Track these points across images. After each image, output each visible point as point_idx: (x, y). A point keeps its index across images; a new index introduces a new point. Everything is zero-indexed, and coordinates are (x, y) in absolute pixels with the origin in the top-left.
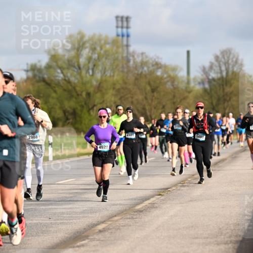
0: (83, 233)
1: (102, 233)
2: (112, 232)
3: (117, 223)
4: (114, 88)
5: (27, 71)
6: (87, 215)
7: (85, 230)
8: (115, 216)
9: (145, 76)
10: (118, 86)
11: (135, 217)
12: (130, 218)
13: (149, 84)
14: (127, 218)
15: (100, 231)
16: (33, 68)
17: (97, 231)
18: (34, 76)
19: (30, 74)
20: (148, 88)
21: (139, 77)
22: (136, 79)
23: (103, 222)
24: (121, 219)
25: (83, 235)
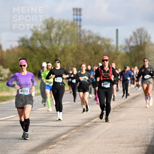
0: (53, 140)
1: (65, 140)
2: (70, 140)
3: (73, 134)
4: (72, 52)
5: (19, 42)
6: (55, 129)
7: (55, 138)
8: (73, 130)
9: (91, 45)
10: (74, 51)
11: (85, 130)
12: (81, 131)
13: (93, 49)
14: (80, 131)
15: (63, 139)
16: (23, 40)
17: (61, 139)
18: (23, 45)
19: (21, 43)
20: (93, 52)
21: (87, 45)
22: (86, 46)
23: (65, 134)
24: (76, 131)
25: (53, 141)
